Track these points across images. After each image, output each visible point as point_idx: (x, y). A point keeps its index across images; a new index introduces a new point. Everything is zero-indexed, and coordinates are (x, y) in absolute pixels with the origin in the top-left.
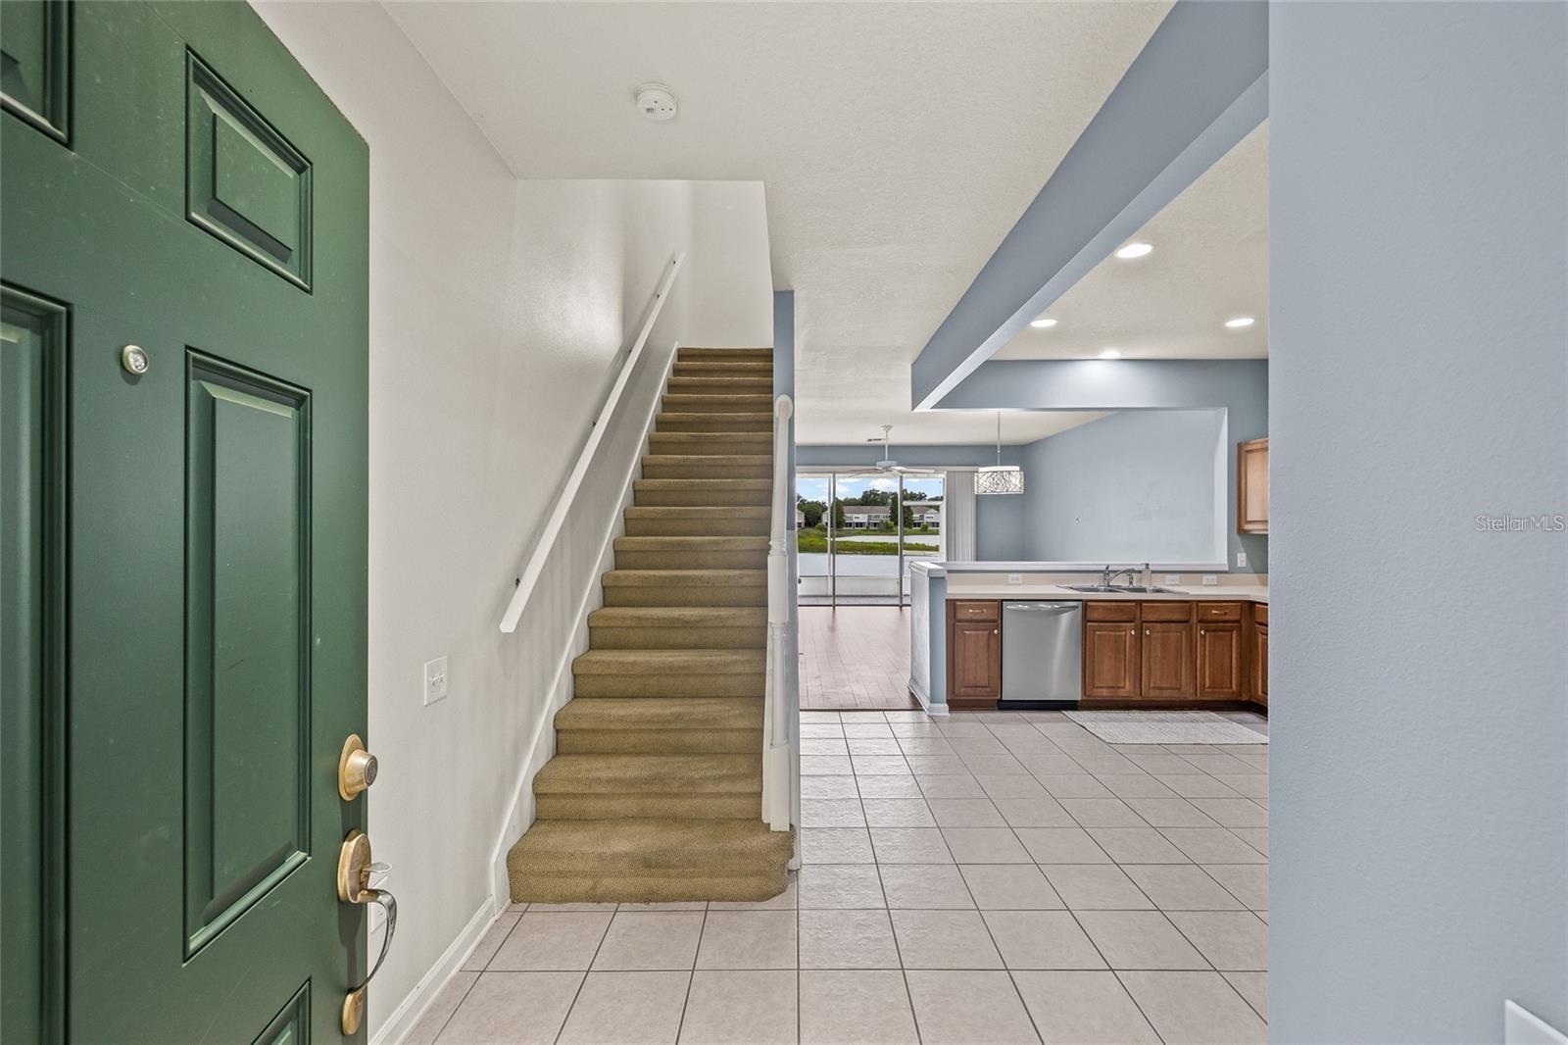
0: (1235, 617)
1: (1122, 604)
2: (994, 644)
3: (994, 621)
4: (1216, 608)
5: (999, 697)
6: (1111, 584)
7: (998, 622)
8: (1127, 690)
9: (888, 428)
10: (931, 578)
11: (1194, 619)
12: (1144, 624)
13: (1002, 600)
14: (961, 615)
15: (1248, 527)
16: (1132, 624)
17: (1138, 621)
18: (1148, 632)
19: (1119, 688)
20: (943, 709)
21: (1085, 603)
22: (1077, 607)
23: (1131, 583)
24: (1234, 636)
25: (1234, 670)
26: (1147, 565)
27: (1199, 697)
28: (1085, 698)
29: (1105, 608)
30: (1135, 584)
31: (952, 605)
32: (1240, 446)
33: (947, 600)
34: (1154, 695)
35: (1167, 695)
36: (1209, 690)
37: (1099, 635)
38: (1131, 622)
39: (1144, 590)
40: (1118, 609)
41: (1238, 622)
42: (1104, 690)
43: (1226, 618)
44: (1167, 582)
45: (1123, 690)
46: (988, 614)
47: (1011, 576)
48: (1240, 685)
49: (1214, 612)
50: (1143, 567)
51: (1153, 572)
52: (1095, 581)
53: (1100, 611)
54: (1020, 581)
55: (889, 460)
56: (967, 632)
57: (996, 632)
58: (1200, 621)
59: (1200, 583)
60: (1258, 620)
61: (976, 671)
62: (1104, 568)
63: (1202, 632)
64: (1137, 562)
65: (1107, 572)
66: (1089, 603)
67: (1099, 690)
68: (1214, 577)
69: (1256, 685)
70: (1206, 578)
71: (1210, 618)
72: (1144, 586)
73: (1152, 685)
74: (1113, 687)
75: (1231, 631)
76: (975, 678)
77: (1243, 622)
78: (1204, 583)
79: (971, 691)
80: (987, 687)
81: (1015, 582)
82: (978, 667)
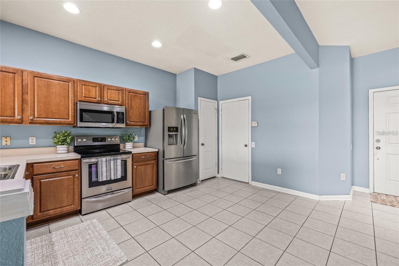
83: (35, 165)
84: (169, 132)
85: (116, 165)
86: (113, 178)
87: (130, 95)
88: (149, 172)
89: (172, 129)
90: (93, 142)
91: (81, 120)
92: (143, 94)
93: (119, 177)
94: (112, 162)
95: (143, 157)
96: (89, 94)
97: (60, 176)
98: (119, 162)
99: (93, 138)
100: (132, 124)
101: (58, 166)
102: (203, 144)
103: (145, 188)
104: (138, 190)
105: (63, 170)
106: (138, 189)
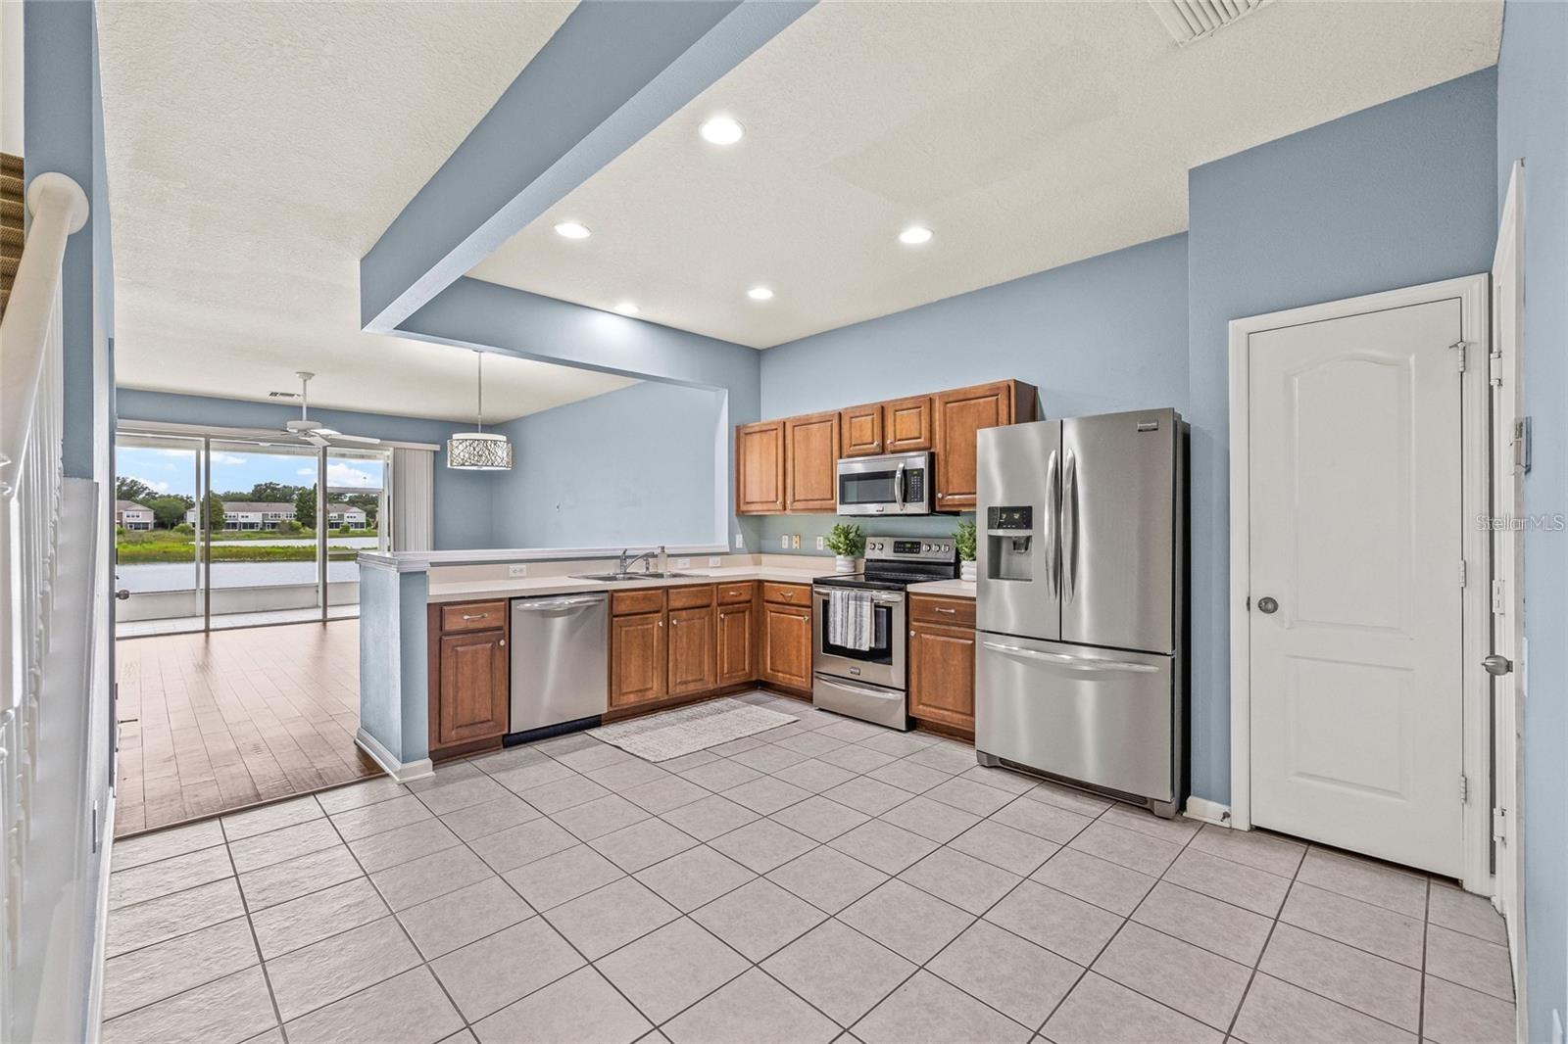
0: (748, 598)
1: (650, 592)
2: (500, 662)
3: (499, 628)
4: (733, 589)
5: (506, 732)
6: (628, 571)
7: (506, 630)
8: (655, 691)
9: (307, 376)
10: (401, 574)
11: (715, 604)
12: (671, 613)
13: (511, 599)
14: (452, 623)
16: (660, 614)
17: (664, 610)
18: (675, 622)
19: (647, 690)
20: (423, 768)
21: (612, 595)
22: (602, 600)
23: (647, 569)
24: (747, 617)
25: (747, 652)
26: (663, 548)
27: (720, 685)
28: (611, 710)
29: (632, 598)
30: (652, 570)
31: (438, 612)
32: (738, 429)
33: (428, 604)
34: (680, 691)
35: (692, 689)
36: (727, 676)
37: (626, 631)
38: (658, 612)
39: (661, 576)
40: (645, 599)
41: (749, 602)
42: (632, 696)
43: (741, 598)
44: (680, 566)
45: (651, 692)
46: (492, 619)
47: (512, 567)
48: (751, 664)
49: (732, 593)
50: (659, 551)
51: (669, 556)
52: (610, 569)
53: (628, 602)
54: (524, 574)
55: (308, 419)
56: (459, 649)
57: (502, 643)
58: (719, 605)
59: (707, 566)
60: (766, 598)
61: (472, 702)
62: (620, 553)
63: (722, 616)
64: (652, 546)
65: (624, 558)
66: (616, 594)
67: (624, 697)
68: (718, 558)
69: (765, 663)
70: (712, 560)
71: (729, 600)
72: (660, 571)
73: (678, 681)
74: (640, 691)
75: (744, 612)
76: (473, 711)
77: (753, 601)
78: (711, 565)
79: (465, 732)
80: (488, 721)
81: (518, 574)
82: (477, 696)
83: (766, 584)
84: (990, 527)
85: (858, 615)
86: (850, 646)
87: (948, 410)
88: (955, 662)
89: (1004, 516)
90: (895, 552)
91: (843, 502)
92: (988, 394)
93: (865, 648)
94: (852, 603)
95: (937, 609)
96: (860, 436)
97: (787, 611)
98: (867, 609)
99: (895, 542)
100: (953, 500)
101: (789, 593)
102: (1269, 605)
103: (946, 713)
104: (925, 708)
105: (793, 601)
106: (924, 705)
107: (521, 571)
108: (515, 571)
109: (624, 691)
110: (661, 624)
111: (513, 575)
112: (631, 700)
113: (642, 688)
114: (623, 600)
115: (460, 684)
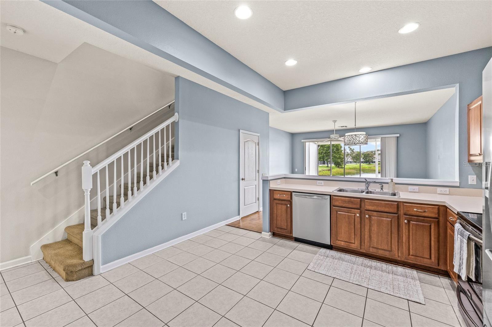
0: (433, 215)
4: (417, 207)
5: (291, 235)
7: (290, 202)
8: (355, 246)
10: (263, 180)
11: (401, 213)
13: (292, 192)
14: (277, 196)
15: (472, 158)
16: (359, 211)
18: (367, 216)
19: (351, 243)
20: (267, 235)
21: (332, 197)
22: (327, 198)
23: (382, 189)
24: (433, 227)
25: (432, 248)
28: (332, 244)
29: (342, 200)
31: (272, 192)
32: (468, 107)
33: (270, 190)
34: (372, 251)
35: (381, 253)
36: (412, 257)
37: (339, 214)
38: (358, 209)
40: (350, 202)
41: (434, 218)
42: (343, 243)
43: (426, 214)
45: (353, 245)
49: (415, 210)
50: (390, 181)
51: (396, 184)
53: (340, 201)
54: (323, 184)
55: (336, 134)
56: (277, 204)
57: (289, 206)
58: (405, 214)
59: (435, 193)
60: (447, 219)
63: (406, 221)
66: (334, 197)
67: (340, 242)
71: (413, 213)
73: (371, 246)
74: (347, 242)
75: (430, 223)
76: (281, 224)
77: (439, 219)
79: (279, 230)
80: (285, 229)
81: (320, 184)
82: (282, 220)
83: (447, 209)
101: (453, 218)
107: (321, 183)
108: (319, 183)
109: (339, 239)
110: (358, 215)
111: (318, 184)
112: (342, 244)
113: (348, 241)
114: (337, 200)
115: (277, 215)
